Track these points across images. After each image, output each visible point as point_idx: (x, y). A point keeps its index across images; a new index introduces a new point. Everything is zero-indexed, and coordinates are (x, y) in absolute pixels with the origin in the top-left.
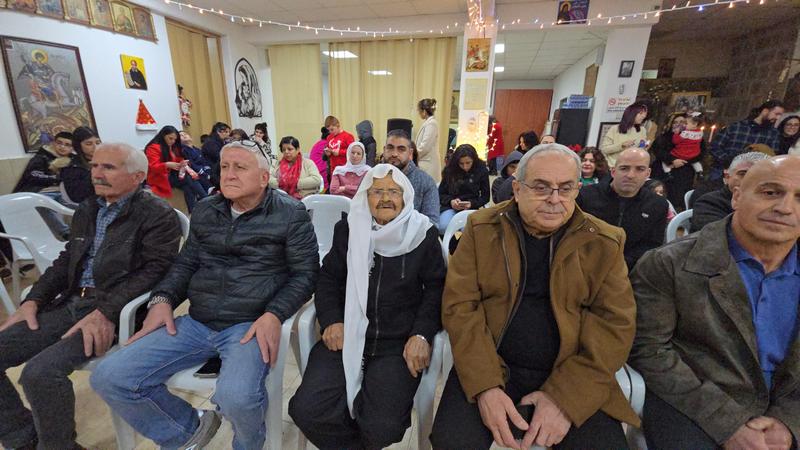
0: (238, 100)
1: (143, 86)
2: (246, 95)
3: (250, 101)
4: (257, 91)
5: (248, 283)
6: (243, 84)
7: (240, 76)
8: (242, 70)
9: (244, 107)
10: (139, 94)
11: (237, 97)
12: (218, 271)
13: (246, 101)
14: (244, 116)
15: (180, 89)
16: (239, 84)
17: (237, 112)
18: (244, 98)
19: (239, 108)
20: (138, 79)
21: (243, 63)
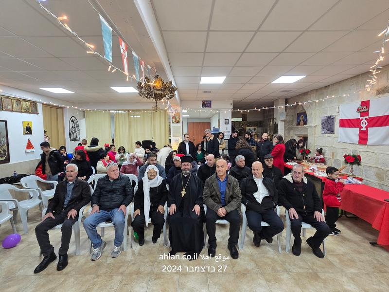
0: (70, 134)
1: (31, 133)
2: (73, 132)
3: (75, 134)
4: (78, 129)
5: (117, 198)
6: (73, 127)
7: (72, 124)
8: (73, 121)
9: (72, 137)
10: (29, 136)
11: (70, 133)
12: (110, 196)
13: (73, 134)
14: (72, 141)
15: (45, 132)
16: (71, 127)
17: (69, 139)
18: (72, 133)
19: (70, 137)
20: (29, 130)
21: (73, 118)
